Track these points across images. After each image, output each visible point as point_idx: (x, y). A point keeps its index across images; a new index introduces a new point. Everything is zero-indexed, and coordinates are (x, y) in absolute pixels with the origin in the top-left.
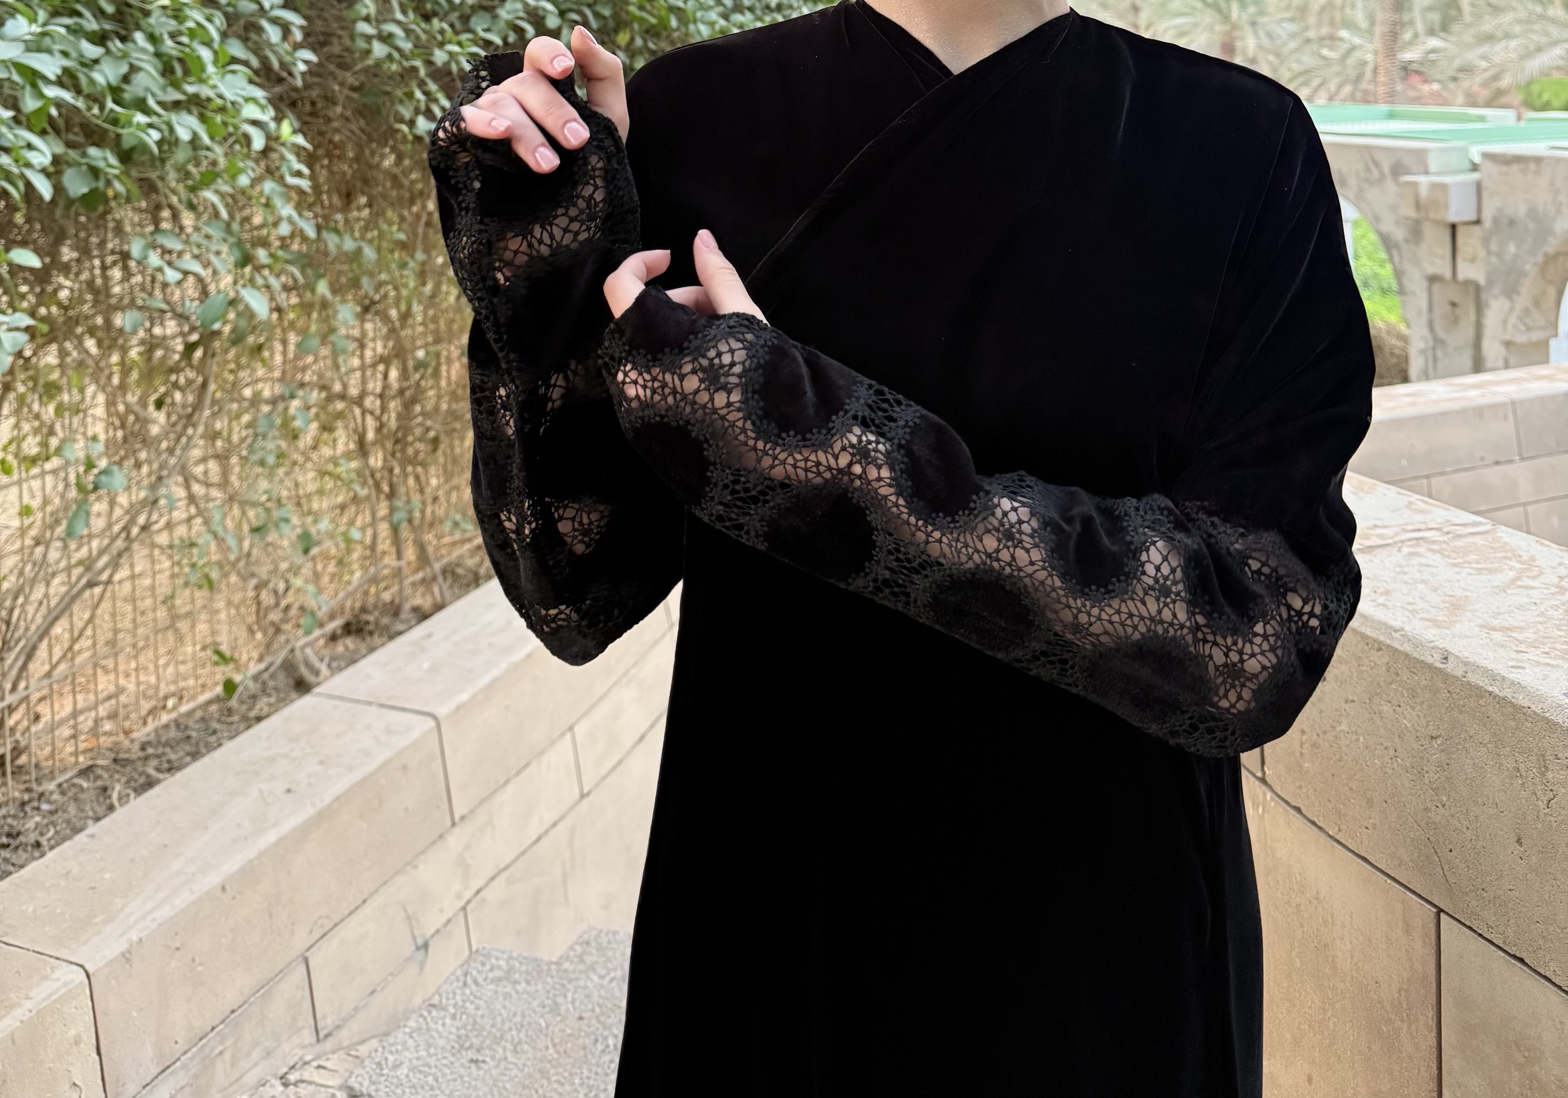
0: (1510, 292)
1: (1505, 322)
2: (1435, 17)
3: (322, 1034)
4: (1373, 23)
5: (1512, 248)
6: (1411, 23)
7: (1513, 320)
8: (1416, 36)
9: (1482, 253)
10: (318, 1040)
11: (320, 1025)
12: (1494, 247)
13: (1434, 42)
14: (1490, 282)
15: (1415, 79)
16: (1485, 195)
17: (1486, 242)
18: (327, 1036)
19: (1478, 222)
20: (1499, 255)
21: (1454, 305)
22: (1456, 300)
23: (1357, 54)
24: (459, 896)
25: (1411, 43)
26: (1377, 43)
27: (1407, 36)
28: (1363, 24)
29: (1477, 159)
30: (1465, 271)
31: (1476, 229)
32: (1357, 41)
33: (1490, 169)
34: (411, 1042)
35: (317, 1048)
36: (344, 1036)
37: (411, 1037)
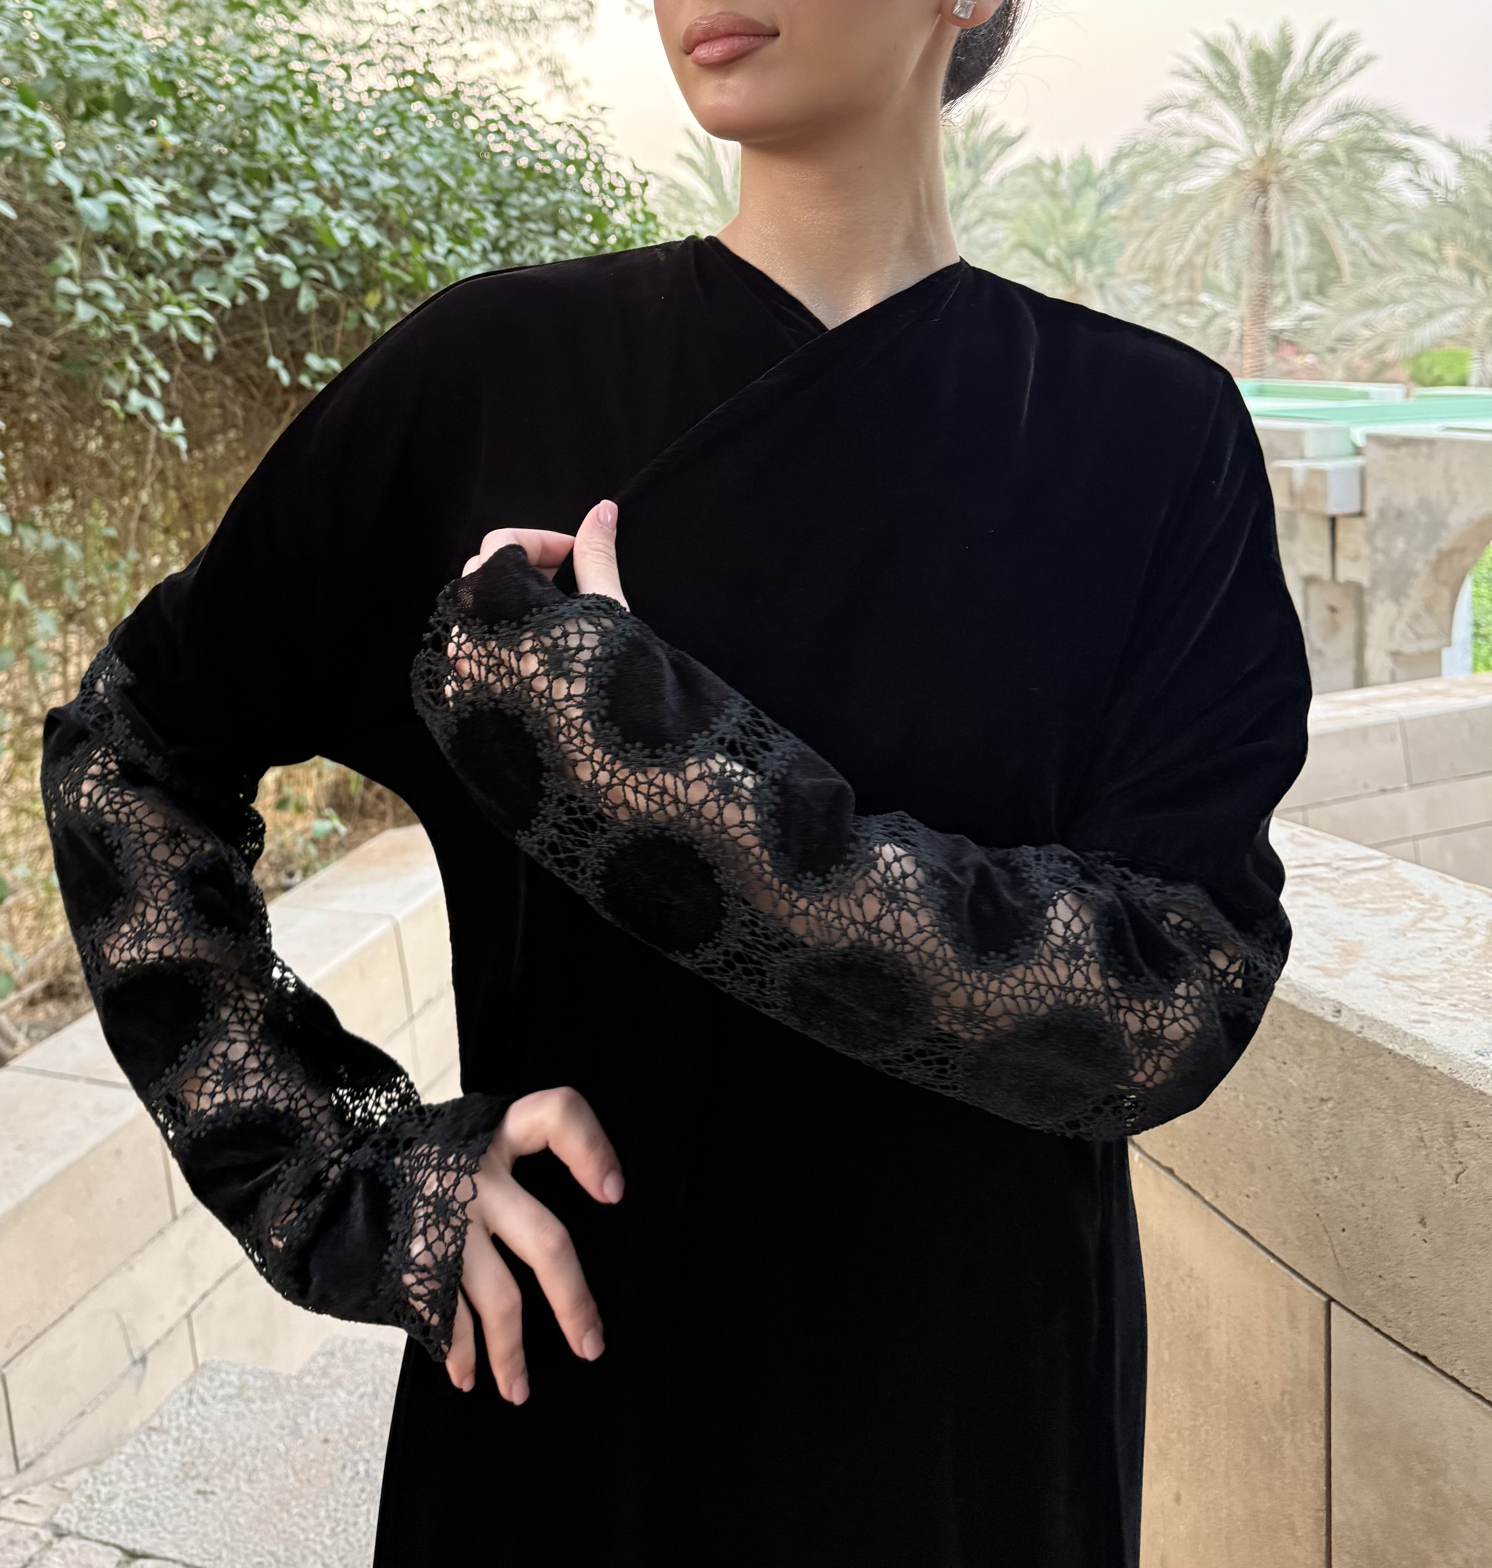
0: (1398, 595)
1: (1392, 629)
2: (1310, 278)
3: (22, 1463)
4: (1238, 285)
5: (1400, 544)
6: (1283, 285)
7: (1401, 626)
8: (1288, 300)
9: (1365, 551)
10: (18, 1470)
11: (20, 1453)
12: (1380, 542)
13: (1308, 308)
14: (1375, 584)
15: (1287, 350)
16: (1370, 483)
17: (1370, 537)
18: (29, 1465)
19: (1361, 514)
20: (1386, 552)
21: (1333, 610)
22: (1336, 604)
23: (1220, 322)
24: (182, 1301)
25: (1281, 309)
26: (1244, 309)
27: (1278, 300)
28: (1228, 287)
29: (1360, 442)
30: (1347, 571)
31: (1359, 523)
32: (1219, 306)
33: (1376, 453)
34: (127, 1472)
35: (17, 1480)
36: (48, 1465)
37: (127, 1465)
